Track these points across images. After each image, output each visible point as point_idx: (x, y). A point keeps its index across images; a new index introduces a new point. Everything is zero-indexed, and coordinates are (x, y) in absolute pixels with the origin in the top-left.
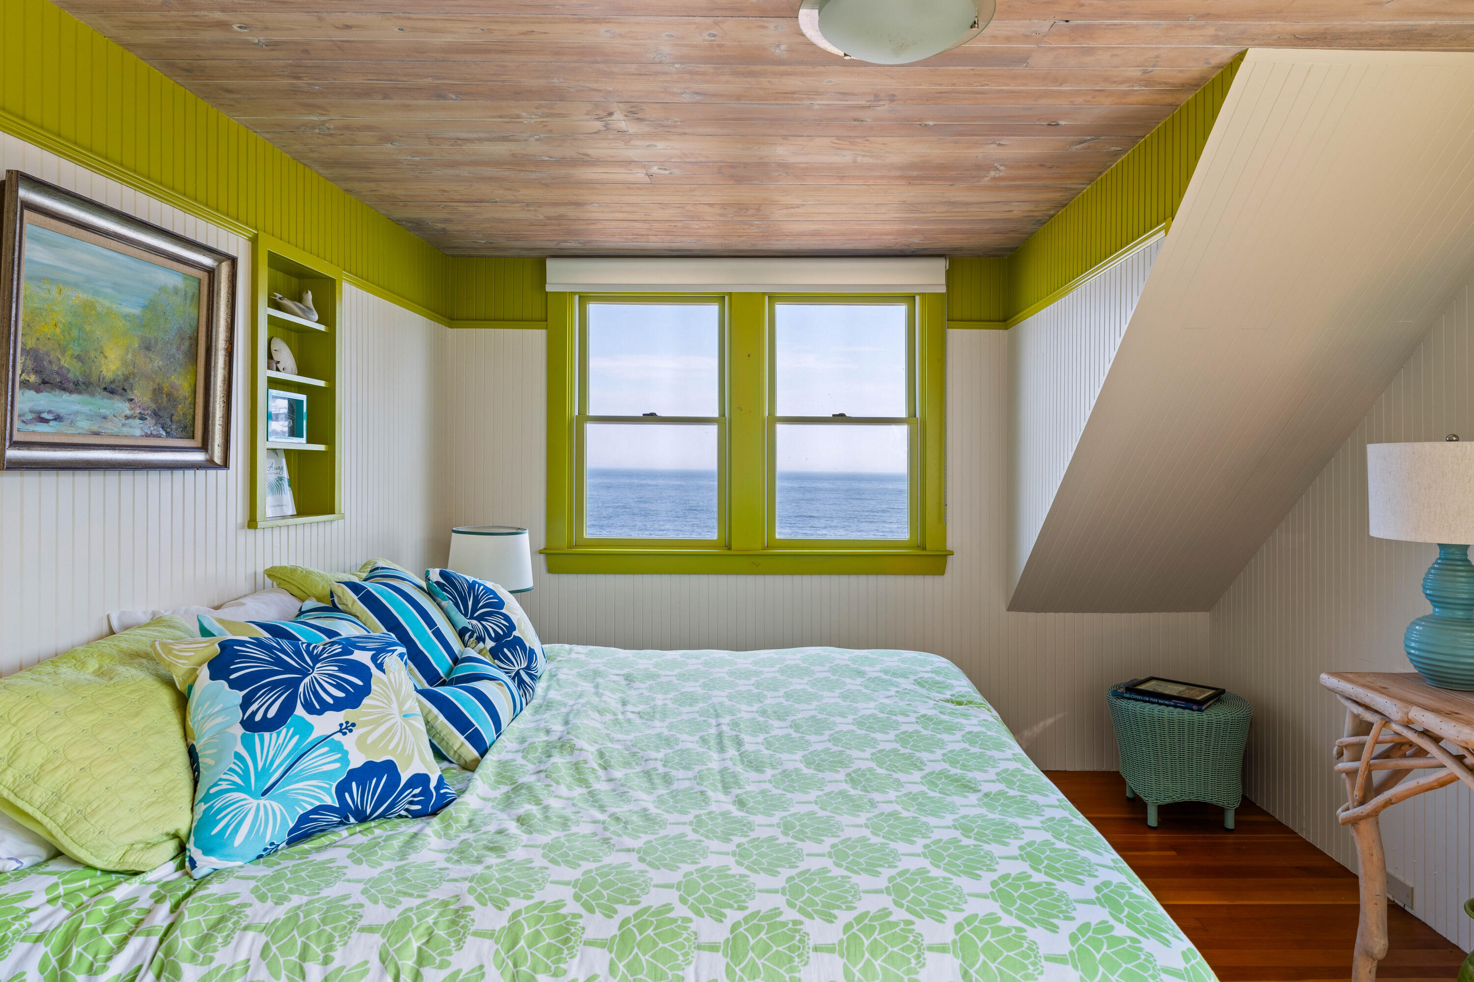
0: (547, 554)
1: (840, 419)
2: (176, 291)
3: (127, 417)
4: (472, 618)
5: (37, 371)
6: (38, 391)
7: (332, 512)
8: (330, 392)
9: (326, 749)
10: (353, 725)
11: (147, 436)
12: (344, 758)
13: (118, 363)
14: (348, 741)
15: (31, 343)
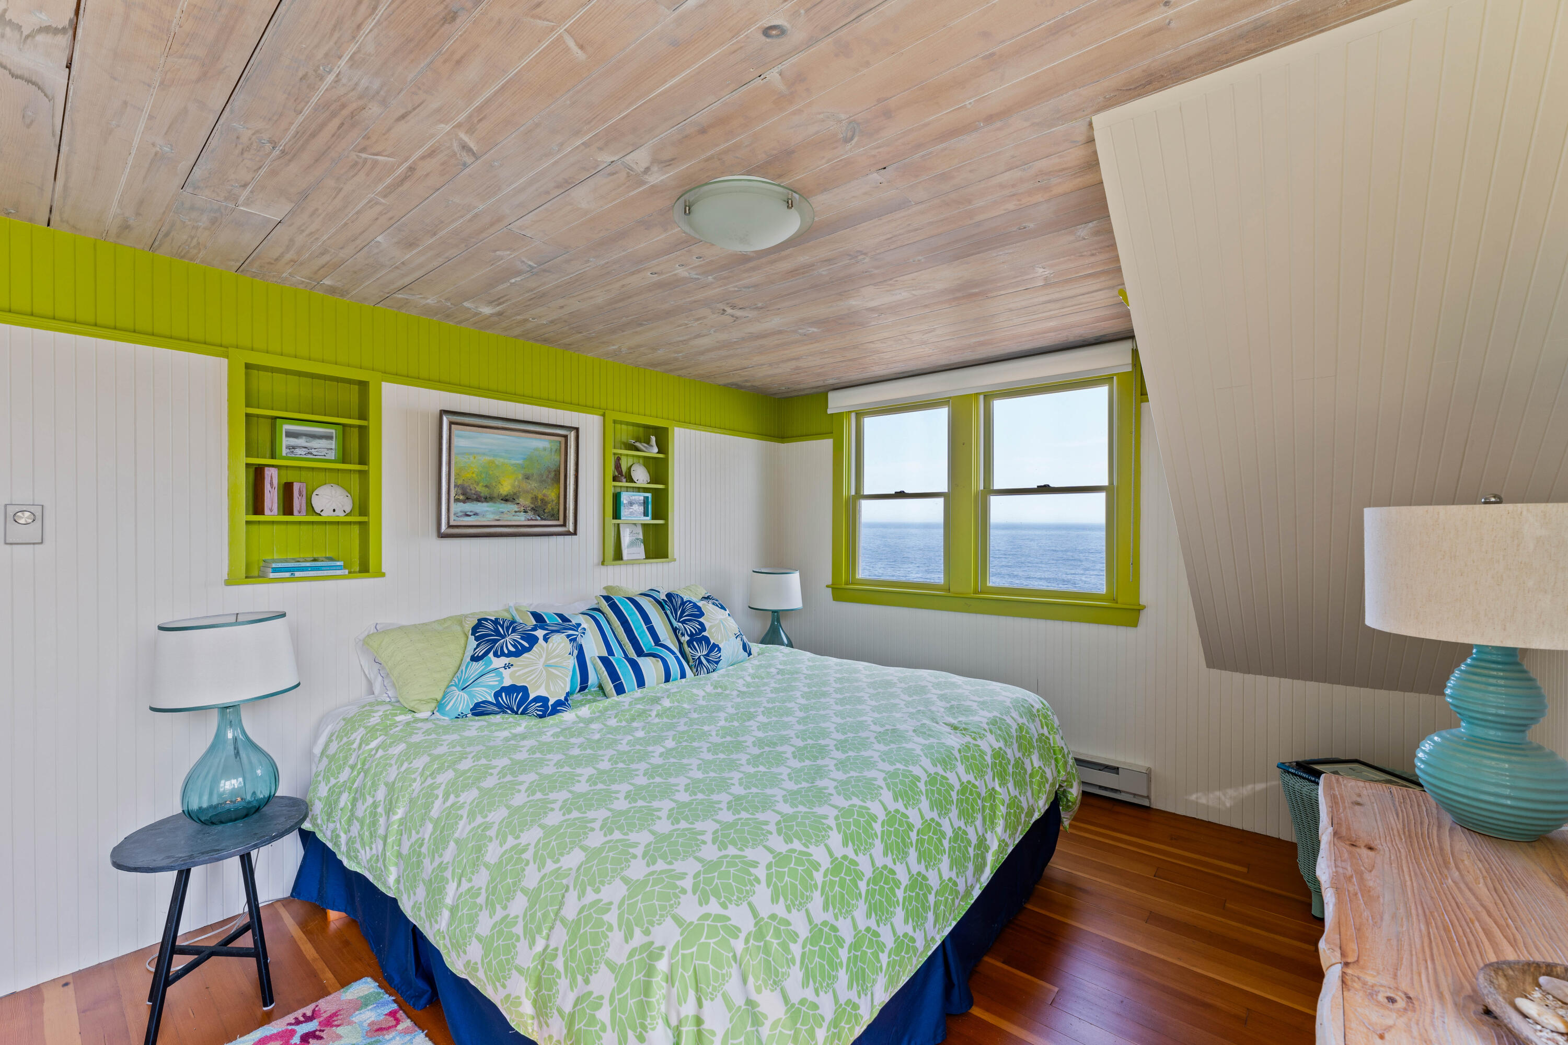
0: (832, 588)
1: (1045, 489)
2: (545, 449)
3: (516, 512)
4: (679, 622)
5: (463, 494)
6: (464, 502)
7: (667, 557)
8: (666, 491)
9: (494, 674)
10: (512, 665)
11: (529, 520)
12: (501, 681)
13: (509, 487)
14: (506, 673)
15: (460, 482)
